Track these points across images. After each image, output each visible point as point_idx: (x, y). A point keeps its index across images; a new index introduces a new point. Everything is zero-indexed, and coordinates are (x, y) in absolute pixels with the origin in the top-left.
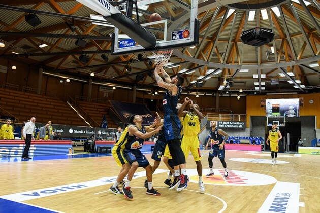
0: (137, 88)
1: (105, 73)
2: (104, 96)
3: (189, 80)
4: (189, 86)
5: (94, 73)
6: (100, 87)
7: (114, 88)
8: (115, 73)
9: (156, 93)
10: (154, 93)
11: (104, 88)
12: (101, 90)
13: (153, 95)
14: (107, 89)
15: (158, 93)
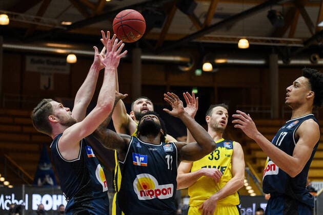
0: (145, 53)
1: (41, 13)
2: (42, 88)
3: (313, 19)
4: (315, 37)
5: (10, 16)
6: (28, 59)
7: (72, 59)
8: (74, 11)
9: (207, 67)
10: (201, 68)
11: (41, 62)
12: (31, 67)
13: (198, 72)
14: (48, 62)
15: (215, 66)
